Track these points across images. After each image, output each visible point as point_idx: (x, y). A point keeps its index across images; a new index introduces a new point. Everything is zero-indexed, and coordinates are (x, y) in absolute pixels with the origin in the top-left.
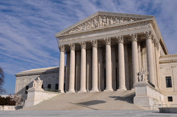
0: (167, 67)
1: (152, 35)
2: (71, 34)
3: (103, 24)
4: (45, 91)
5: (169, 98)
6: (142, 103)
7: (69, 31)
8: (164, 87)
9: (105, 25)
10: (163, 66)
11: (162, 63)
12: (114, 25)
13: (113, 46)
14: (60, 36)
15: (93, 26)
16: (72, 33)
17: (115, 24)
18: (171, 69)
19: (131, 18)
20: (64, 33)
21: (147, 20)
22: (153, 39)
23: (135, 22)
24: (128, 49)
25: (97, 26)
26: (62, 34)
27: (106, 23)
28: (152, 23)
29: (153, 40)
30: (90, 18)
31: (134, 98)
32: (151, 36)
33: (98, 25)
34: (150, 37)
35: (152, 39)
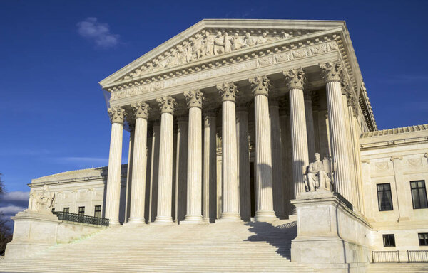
0: (381, 160)
1: (341, 71)
2: (138, 78)
3: (217, 48)
4: (61, 221)
5: (386, 236)
6: (318, 257)
7: (134, 71)
8: (374, 209)
9: (220, 52)
10: (370, 157)
11: (366, 149)
12: (243, 49)
13: (242, 105)
14: (112, 85)
15: (190, 56)
16: (140, 76)
17: (245, 46)
18: (390, 163)
19: (287, 31)
20: (123, 78)
21: (328, 32)
22: (344, 84)
23: (296, 39)
24: (280, 115)
25: (201, 56)
26: (118, 80)
27: (224, 46)
28: (338, 40)
29: (345, 87)
30: (183, 37)
31: (294, 242)
32: (339, 73)
33: (203, 54)
34: (337, 77)
35: (342, 85)
